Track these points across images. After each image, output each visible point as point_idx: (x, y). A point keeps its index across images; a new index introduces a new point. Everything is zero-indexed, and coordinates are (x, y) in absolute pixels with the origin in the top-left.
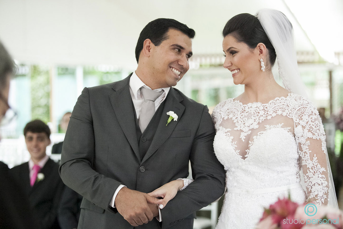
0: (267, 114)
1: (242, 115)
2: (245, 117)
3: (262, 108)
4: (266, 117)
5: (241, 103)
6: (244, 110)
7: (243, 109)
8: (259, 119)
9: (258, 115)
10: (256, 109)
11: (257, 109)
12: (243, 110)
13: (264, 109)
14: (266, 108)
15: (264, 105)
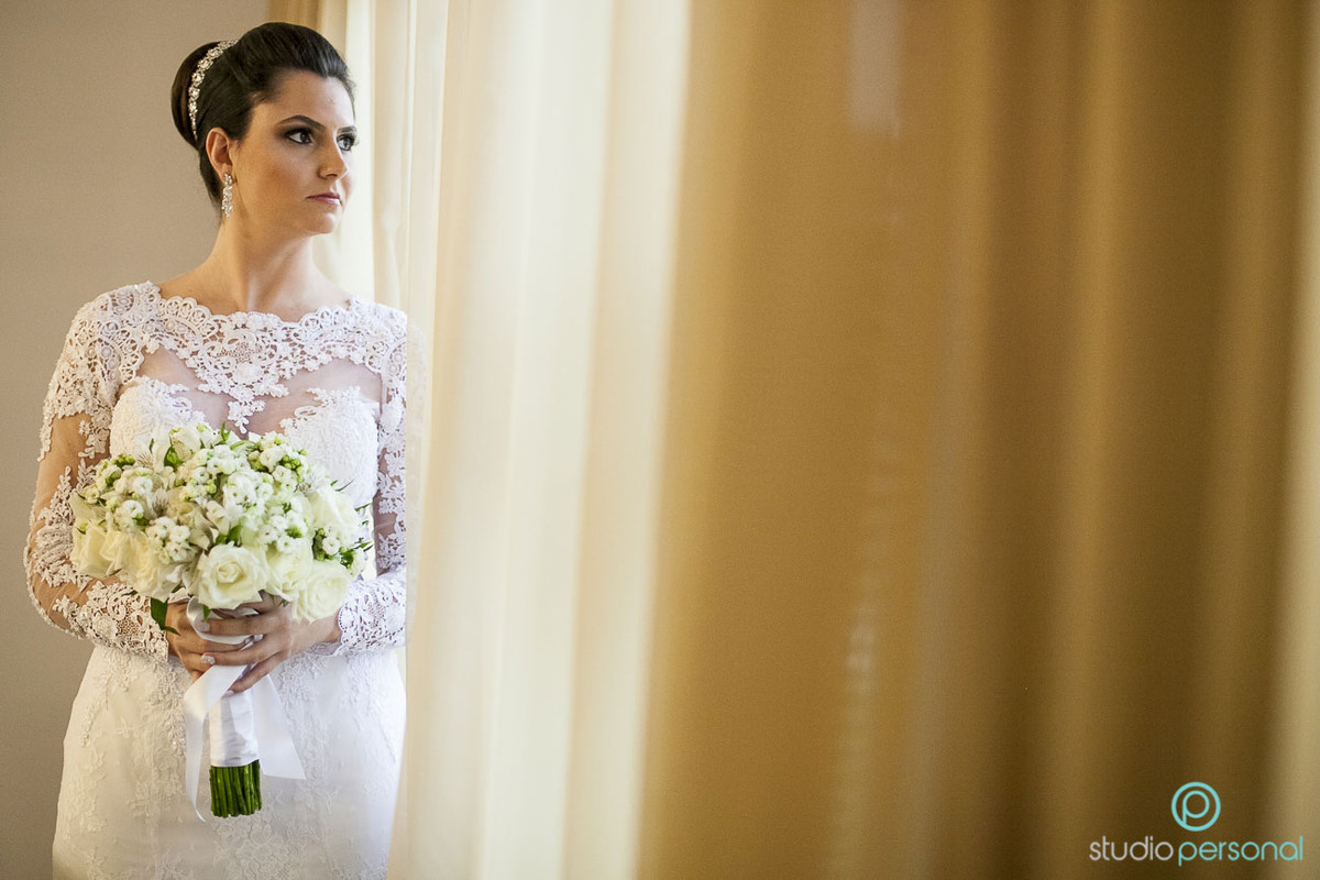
0: (303, 353)
1: (213, 348)
2: (224, 353)
3: (281, 335)
4: (300, 363)
5: (204, 310)
6: (218, 333)
7: (213, 329)
8: (278, 366)
9: (271, 356)
10: (264, 334)
11: (267, 334)
12: (213, 332)
13: (289, 340)
14: (296, 335)
15: (289, 325)
